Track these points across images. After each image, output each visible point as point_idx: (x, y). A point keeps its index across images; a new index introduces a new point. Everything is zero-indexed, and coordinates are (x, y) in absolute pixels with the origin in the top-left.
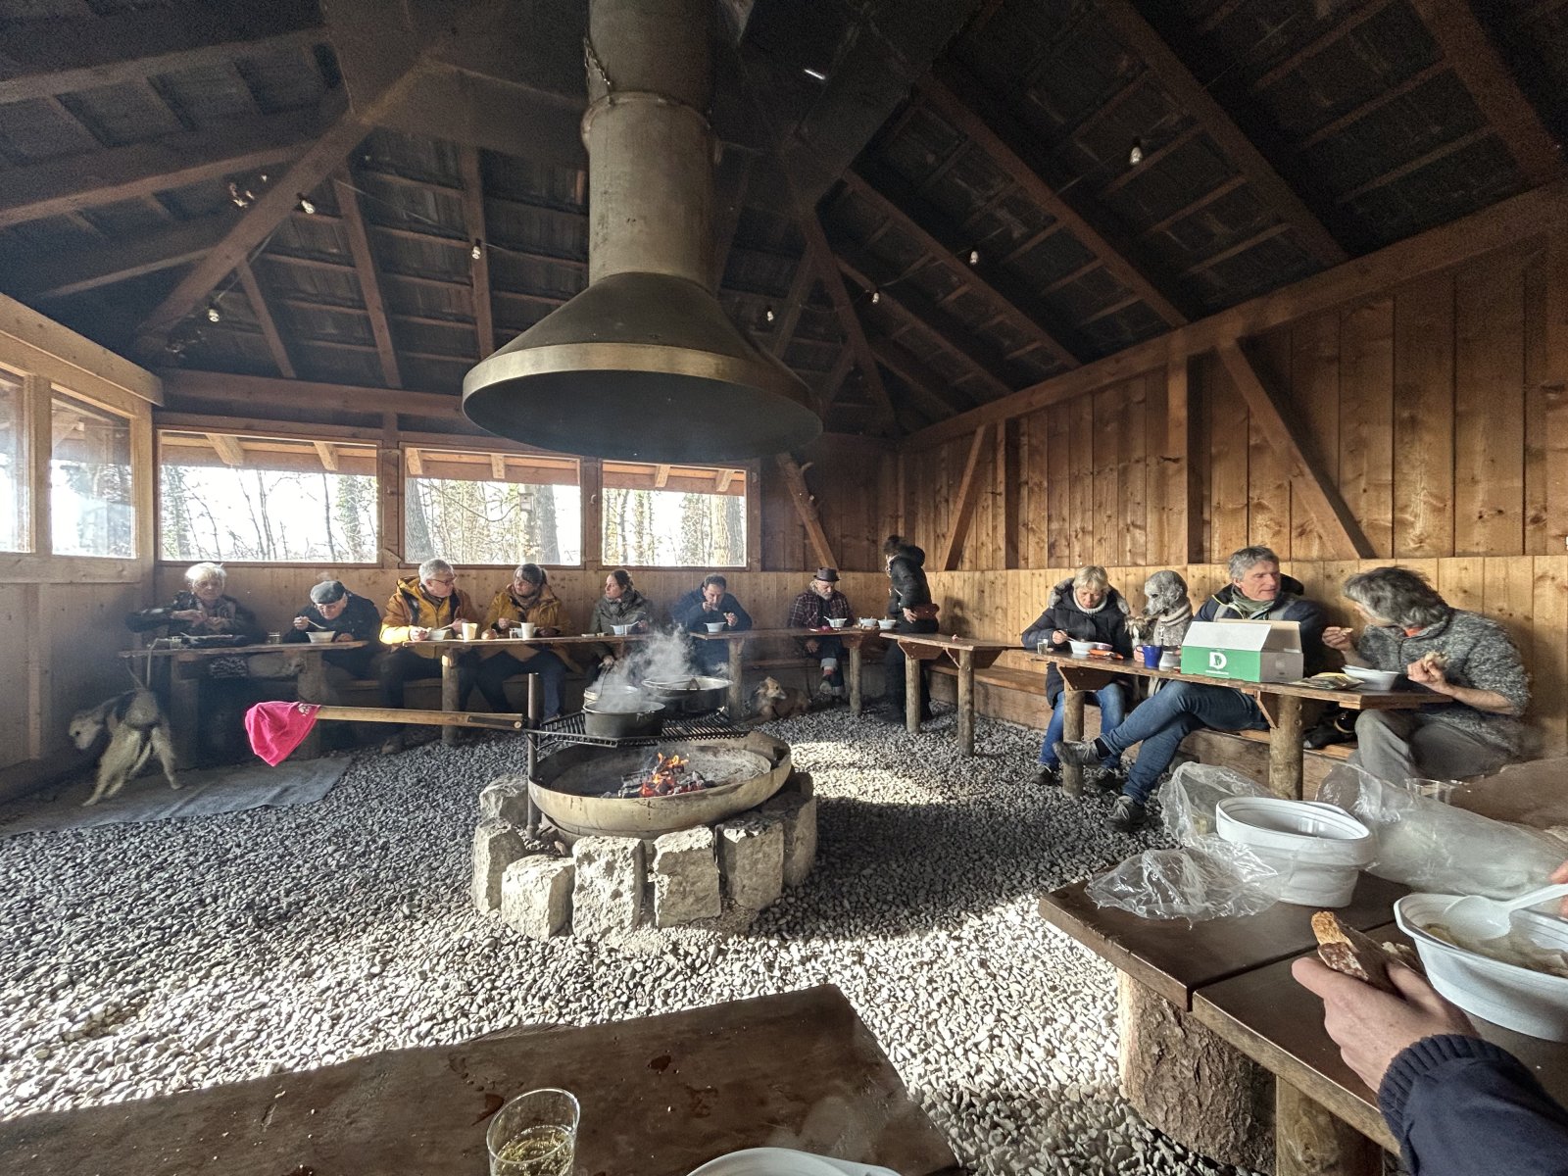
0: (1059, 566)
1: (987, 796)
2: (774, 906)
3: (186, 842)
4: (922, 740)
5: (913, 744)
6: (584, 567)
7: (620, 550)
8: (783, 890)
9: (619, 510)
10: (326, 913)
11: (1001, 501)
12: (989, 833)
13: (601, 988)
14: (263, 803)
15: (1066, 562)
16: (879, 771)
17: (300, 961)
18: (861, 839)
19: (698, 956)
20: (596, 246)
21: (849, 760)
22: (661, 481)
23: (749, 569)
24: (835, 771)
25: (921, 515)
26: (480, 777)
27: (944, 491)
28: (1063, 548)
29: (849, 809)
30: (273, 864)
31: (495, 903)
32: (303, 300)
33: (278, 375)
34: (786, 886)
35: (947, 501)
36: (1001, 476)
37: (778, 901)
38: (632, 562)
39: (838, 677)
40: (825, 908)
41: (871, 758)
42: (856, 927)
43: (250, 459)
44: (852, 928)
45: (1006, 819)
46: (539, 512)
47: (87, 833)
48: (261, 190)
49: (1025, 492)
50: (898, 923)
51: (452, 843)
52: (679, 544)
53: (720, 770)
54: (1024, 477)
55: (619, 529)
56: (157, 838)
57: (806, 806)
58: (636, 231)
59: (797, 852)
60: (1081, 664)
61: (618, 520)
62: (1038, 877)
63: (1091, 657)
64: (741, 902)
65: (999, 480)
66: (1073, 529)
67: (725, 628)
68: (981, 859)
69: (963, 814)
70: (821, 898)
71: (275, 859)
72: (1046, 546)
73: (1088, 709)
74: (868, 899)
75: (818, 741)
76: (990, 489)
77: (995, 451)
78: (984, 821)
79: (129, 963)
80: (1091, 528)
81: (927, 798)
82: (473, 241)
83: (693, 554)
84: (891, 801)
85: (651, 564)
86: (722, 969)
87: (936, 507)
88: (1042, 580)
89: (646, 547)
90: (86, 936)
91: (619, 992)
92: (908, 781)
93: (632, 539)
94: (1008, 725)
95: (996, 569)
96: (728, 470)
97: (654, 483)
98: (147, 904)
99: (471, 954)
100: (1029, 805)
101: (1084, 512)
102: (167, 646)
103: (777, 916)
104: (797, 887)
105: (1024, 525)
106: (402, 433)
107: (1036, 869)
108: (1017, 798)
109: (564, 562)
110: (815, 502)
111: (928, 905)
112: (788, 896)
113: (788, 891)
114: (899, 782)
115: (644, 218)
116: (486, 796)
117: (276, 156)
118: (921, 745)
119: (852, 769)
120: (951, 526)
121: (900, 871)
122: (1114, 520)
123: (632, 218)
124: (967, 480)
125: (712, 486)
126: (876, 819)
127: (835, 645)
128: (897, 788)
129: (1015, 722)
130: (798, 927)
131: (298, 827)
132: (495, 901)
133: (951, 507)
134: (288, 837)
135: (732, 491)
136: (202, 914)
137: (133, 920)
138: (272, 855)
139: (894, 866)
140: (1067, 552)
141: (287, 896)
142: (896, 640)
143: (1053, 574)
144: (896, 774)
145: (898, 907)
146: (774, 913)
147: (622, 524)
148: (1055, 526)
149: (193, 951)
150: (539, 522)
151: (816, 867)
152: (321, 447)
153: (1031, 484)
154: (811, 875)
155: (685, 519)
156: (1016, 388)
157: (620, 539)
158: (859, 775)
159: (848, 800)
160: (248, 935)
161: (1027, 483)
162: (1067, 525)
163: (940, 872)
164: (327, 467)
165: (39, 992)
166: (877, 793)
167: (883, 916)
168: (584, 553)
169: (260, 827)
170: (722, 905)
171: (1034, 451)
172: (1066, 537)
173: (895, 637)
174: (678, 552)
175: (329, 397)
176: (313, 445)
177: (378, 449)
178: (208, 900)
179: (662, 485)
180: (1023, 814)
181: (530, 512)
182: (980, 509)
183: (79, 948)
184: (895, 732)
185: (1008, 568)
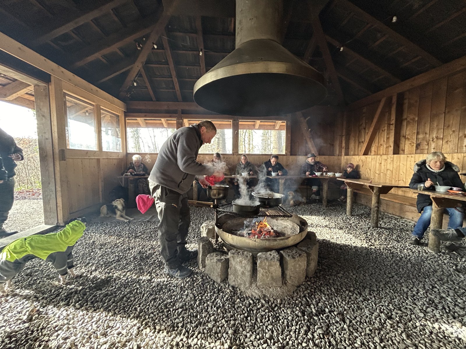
0: (422, 153)
1: (389, 246)
2: (302, 285)
3: (129, 229)
4: (353, 219)
5: (350, 220)
6: (233, 154)
7: (244, 149)
8: (306, 278)
9: (243, 137)
10: (158, 258)
11: (393, 127)
12: (394, 265)
13: (238, 308)
14: (147, 220)
15: (426, 151)
16: (337, 230)
17: (149, 274)
18: (334, 258)
19: (274, 302)
20: (238, 33)
21: (325, 224)
22: (257, 126)
23: (286, 155)
24: (319, 228)
25: (352, 134)
26: (203, 218)
27: (364, 125)
28: (424, 145)
29: (327, 245)
30: (147, 239)
31: (204, 266)
32: (157, 77)
33: (152, 100)
34: (307, 277)
35: (365, 129)
36: (393, 117)
37: (304, 283)
38: (247, 153)
39: (318, 193)
40: (323, 289)
41: (333, 224)
42: (339, 301)
43: (147, 125)
44: (337, 301)
45: (401, 259)
46: (221, 139)
47: (109, 223)
48: (144, 43)
49: (405, 123)
50: (358, 303)
51: (193, 240)
52: (260, 148)
53: (279, 226)
54: (405, 117)
55: (243, 143)
56: (123, 227)
57: (315, 246)
58: (253, 23)
59: (312, 265)
60: (443, 196)
61: (243, 140)
62: (427, 292)
63: (447, 193)
64: (290, 282)
65: (392, 119)
66: (431, 137)
67: (278, 175)
68: (393, 277)
69: (378, 253)
70: (321, 284)
71: (148, 238)
72: (415, 145)
73: (445, 216)
74: (342, 288)
75: (311, 215)
76: (386, 122)
77: (390, 108)
78: (390, 258)
79: (110, 266)
80: (442, 137)
81: (361, 244)
82: (200, 50)
83: (265, 151)
84: (344, 243)
85: (252, 153)
86: (283, 311)
87: (360, 131)
88: (413, 159)
89: (251, 148)
90: (102, 255)
91: (244, 312)
92: (351, 236)
93: (247, 146)
94: (390, 215)
95: (388, 155)
96: (279, 121)
97: (255, 127)
98: (117, 247)
99: (195, 284)
100: (411, 253)
101: (438, 130)
102: (127, 175)
103: (304, 290)
104: (311, 278)
105: (403, 136)
106: (182, 115)
107: (424, 288)
108: (404, 249)
109: (228, 153)
110: (311, 131)
111: (371, 297)
112: (308, 281)
113: (307, 279)
114: (347, 235)
115: (256, 17)
116: (203, 227)
117: (147, 31)
118: (353, 220)
119: (326, 228)
120: (366, 139)
121: (354, 277)
122: (457, 133)
123: (251, 18)
124: (375, 120)
125: (273, 127)
126: (339, 251)
127: (318, 182)
128: (346, 238)
129: (394, 215)
130: (313, 296)
131: (155, 228)
132: (204, 265)
133: (367, 131)
134: (152, 231)
135: (281, 129)
136: (128, 253)
137: (113, 252)
138: (147, 236)
139: (352, 274)
140: (427, 147)
141: (149, 251)
142: (344, 181)
143: (419, 156)
144: (345, 231)
145: (357, 295)
146: (302, 288)
147: (244, 141)
148: (421, 136)
149: (124, 265)
150: (221, 142)
151: (318, 269)
152: (163, 120)
153: (408, 119)
154: (316, 273)
155: (263, 140)
156: (403, 80)
157: (244, 146)
158: (330, 231)
159: (326, 241)
160: (138, 262)
161: (406, 119)
162: (428, 136)
163: (374, 280)
164: (165, 126)
165: (88, 271)
166: (338, 239)
167: (350, 298)
168: (233, 150)
169: (146, 227)
170: (282, 282)
171: (410, 106)
172: (427, 141)
173: (343, 180)
174: (260, 150)
175: (165, 105)
176: (161, 120)
177: (176, 120)
178: (131, 249)
179: (257, 128)
180: (408, 257)
181: (218, 138)
182: (381, 131)
183: (99, 259)
184: (341, 215)
185: (394, 154)
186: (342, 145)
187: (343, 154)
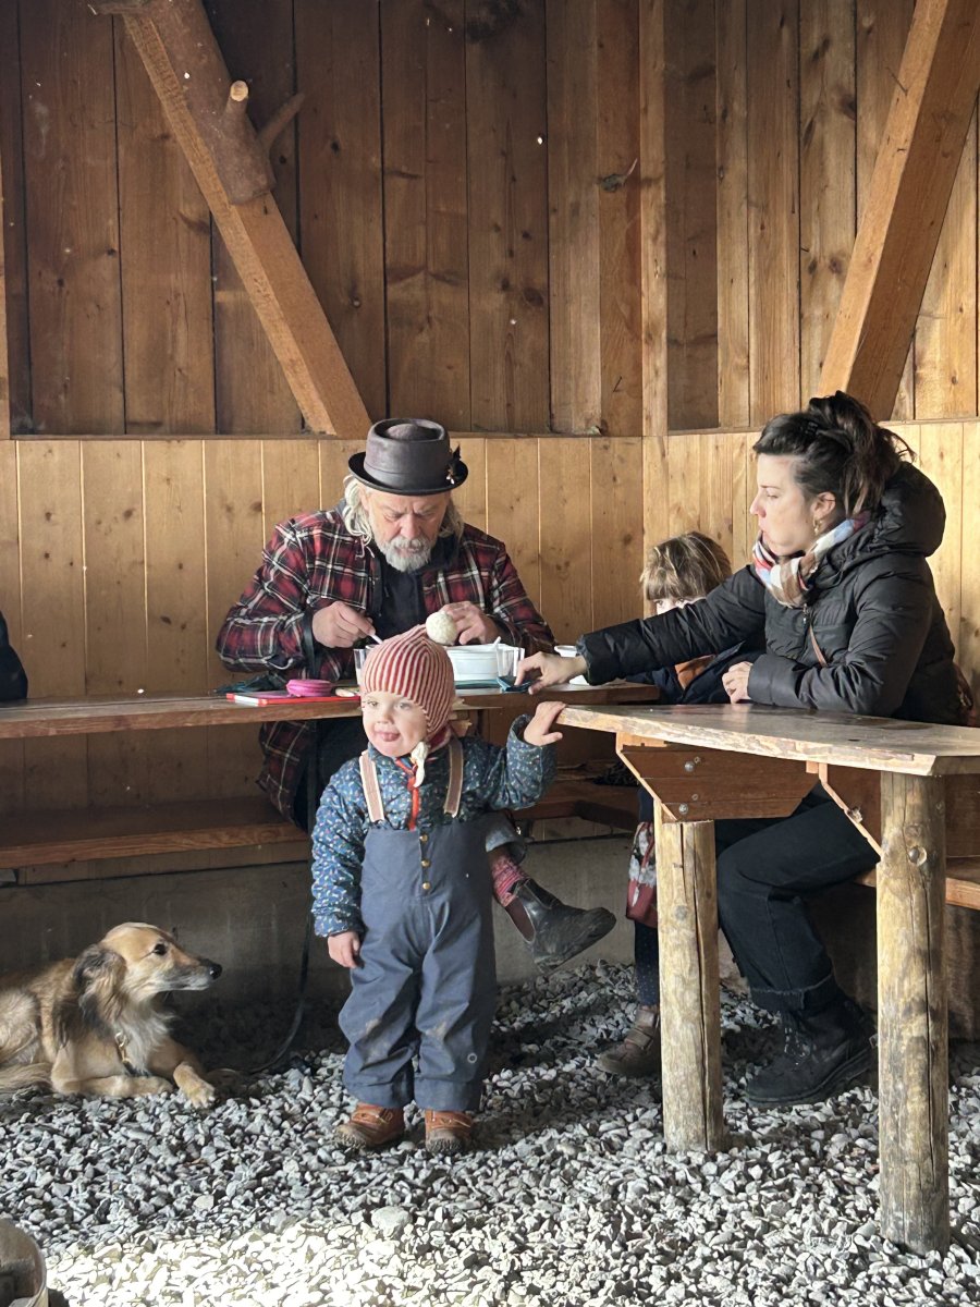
5: (684, 1201)
35: (850, 107)
118: (722, 1200)
184: (610, 1149)
186: (635, 306)
187: (655, 404)
